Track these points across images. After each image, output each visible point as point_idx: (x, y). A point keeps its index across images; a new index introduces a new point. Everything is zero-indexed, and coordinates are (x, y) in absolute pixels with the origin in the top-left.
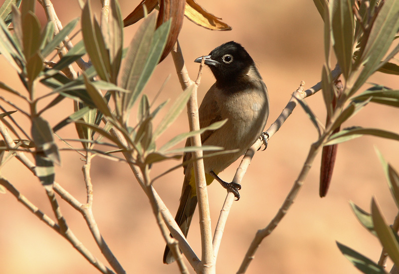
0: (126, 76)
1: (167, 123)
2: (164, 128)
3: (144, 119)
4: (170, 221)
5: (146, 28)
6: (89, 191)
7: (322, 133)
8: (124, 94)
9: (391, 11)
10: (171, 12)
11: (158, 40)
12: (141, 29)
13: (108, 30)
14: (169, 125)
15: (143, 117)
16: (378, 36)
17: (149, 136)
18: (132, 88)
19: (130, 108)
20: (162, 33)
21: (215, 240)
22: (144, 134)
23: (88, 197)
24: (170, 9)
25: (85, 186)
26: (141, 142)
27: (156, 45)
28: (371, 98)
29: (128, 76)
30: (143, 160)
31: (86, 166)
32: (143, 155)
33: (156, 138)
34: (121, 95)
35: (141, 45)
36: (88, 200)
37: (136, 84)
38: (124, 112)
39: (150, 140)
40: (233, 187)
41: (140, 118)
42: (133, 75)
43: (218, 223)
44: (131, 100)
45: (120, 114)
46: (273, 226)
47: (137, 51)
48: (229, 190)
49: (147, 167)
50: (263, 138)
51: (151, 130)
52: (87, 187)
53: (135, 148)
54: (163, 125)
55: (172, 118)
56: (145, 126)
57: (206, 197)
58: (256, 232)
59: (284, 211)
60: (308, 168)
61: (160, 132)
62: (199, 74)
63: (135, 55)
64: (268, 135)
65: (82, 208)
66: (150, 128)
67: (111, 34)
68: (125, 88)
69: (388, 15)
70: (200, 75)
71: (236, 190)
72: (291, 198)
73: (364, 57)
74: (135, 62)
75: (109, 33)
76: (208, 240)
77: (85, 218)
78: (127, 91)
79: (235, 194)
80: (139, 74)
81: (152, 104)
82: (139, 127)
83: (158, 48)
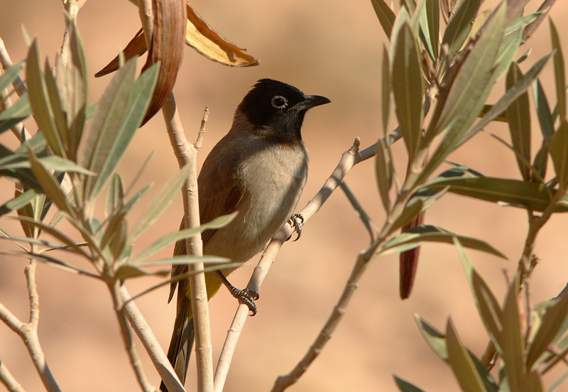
0: (90, 150)
1: (150, 220)
2: (144, 227)
3: (115, 213)
4: (152, 346)
5: (121, 81)
6: (33, 304)
7: (376, 237)
8: (86, 177)
9: (480, 63)
10: (164, 39)
11: (139, 95)
12: (113, 81)
13: (66, 79)
14: (153, 222)
15: (113, 210)
16: (460, 99)
17: (122, 239)
18: (98, 169)
19: (95, 195)
20: (145, 85)
21: (218, 376)
22: (115, 234)
23: (31, 313)
24: (162, 35)
25: (28, 297)
26: (111, 245)
27: (136, 101)
28: (448, 187)
29: (94, 150)
30: (112, 274)
31: (30, 266)
32: (112, 266)
33: (131, 240)
34: (82, 177)
35: (113, 106)
36: (31, 318)
37: (104, 162)
38: (86, 202)
39: (123, 244)
40: (248, 296)
41: (110, 212)
42: (101, 149)
43: (223, 349)
44: (98, 184)
45: (81, 204)
46: (300, 371)
47: (107, 115)
48: (242, 301)
49: (118, 283)
50: (295, 222)
51: (125, 231)
52: (31, 298)
53: (100, 255)
54: (143, 222)
55: (157, 212)
56: (116, 224)
57: (205, 313)
58: (275, 378)
59: (317, 351)
60: (353, 288)
61: (138, 233)
62: (199, 134)
63: (104, 120)
64: (302, 218)
65: (22, 330)
66: (123, 228)
67: (70, 87)
68: (88, 168)
69: (477, 69)
70: (201, 134)
71: (251, 301)
72: (327, 331)
73: (439, 127)
74: (104, 130)
75: (66, 85)
76: (207, 377)
77: (27, 344)
78: (90, 173)
79: (249, 307)
80: (110, 148)
81: (128, 190)
82: (107, 223)
83: (139, 107)
